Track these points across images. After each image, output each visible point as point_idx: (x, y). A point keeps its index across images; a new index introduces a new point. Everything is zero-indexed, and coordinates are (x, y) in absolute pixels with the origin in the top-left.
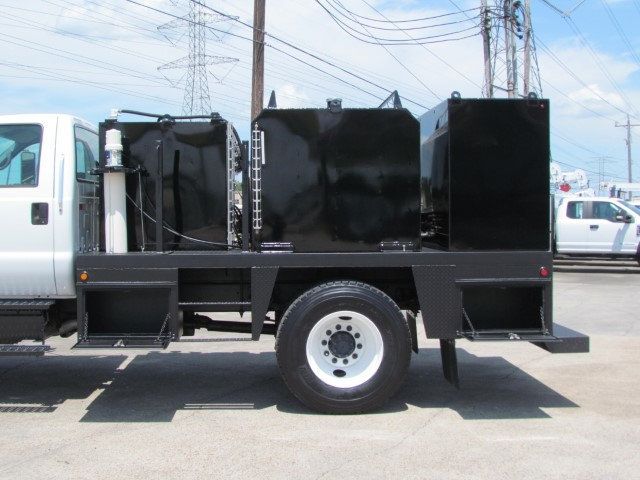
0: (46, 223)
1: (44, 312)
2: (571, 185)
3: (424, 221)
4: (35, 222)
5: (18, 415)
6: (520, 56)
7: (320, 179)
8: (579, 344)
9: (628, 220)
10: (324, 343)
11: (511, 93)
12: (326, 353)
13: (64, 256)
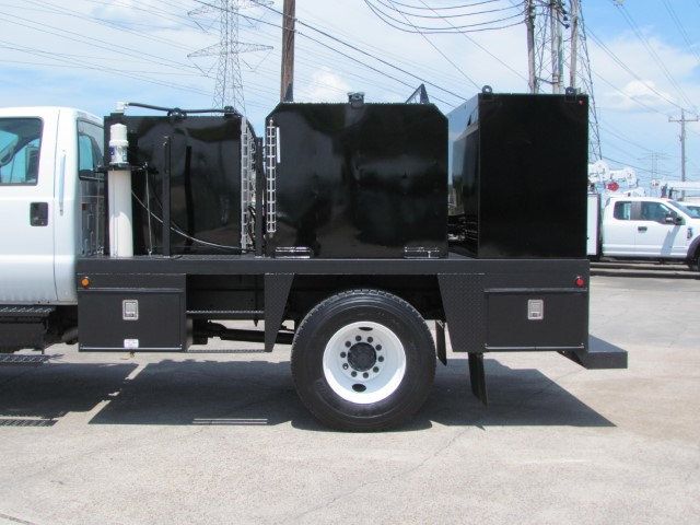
0: (46, 224)
1: (43, 320)
2: (620, 184)
3: (455, 224)
4: (34, 223)
5: (15, 428)
6: (567, 47)
7: (343, 175)
8: (617, 359)
9: (678, 221)
10: (343, 355)
11: (556, 86)
12: (345, 365)
13: (66, 260)
